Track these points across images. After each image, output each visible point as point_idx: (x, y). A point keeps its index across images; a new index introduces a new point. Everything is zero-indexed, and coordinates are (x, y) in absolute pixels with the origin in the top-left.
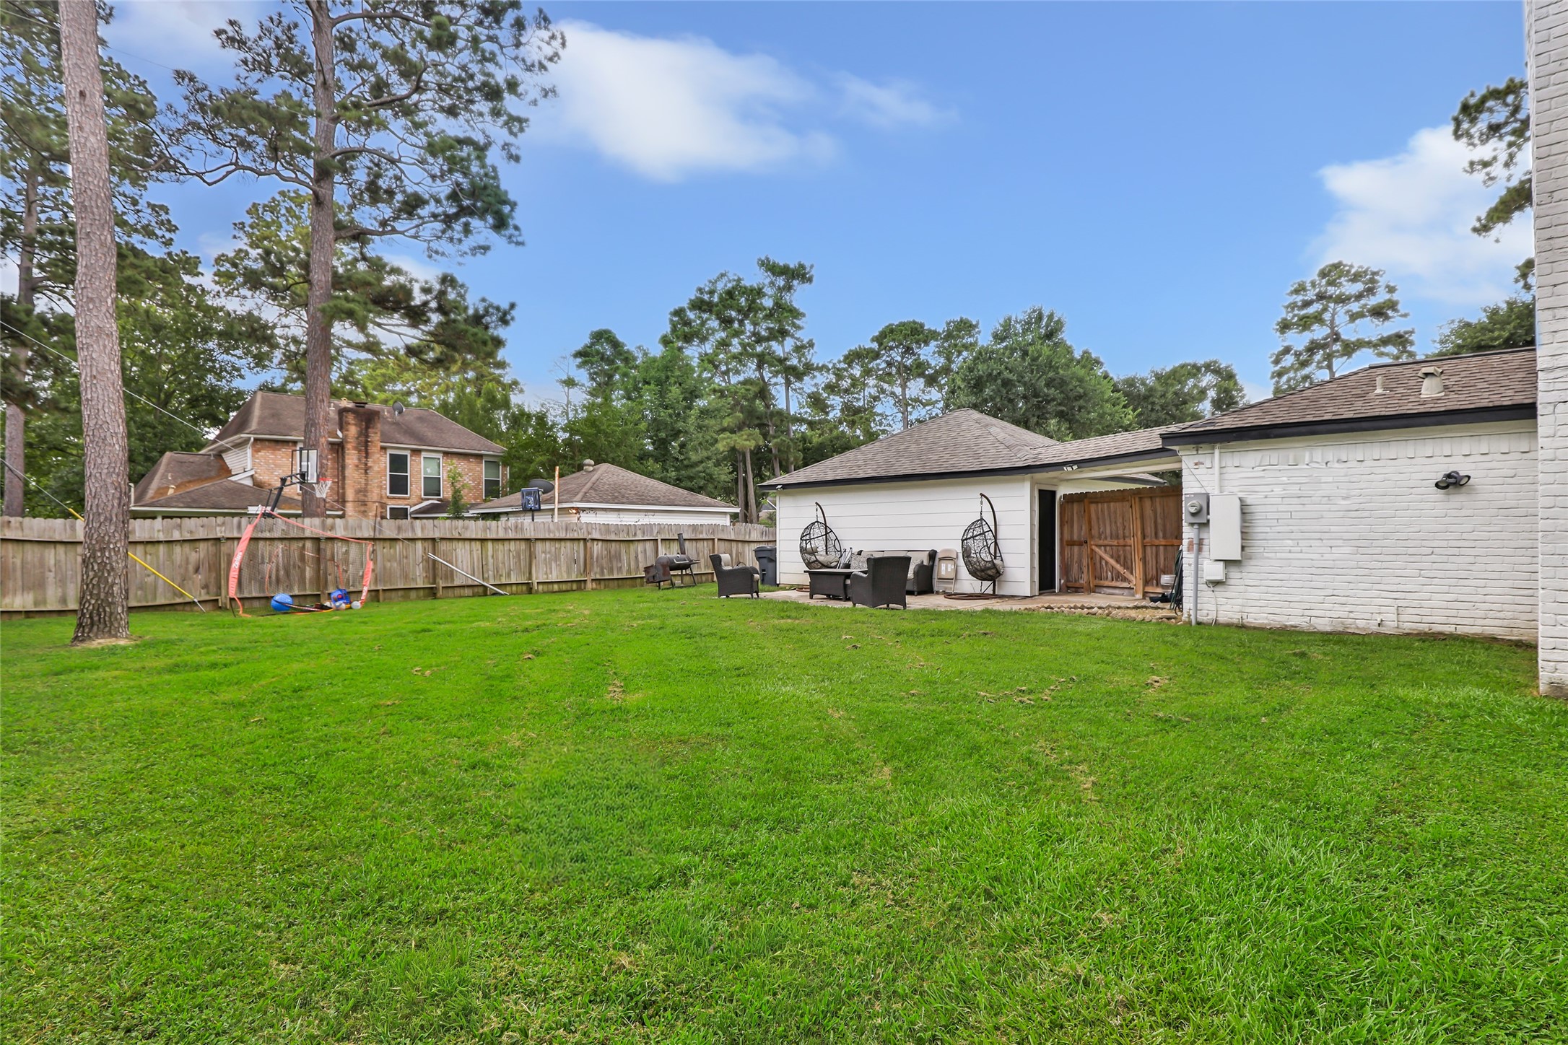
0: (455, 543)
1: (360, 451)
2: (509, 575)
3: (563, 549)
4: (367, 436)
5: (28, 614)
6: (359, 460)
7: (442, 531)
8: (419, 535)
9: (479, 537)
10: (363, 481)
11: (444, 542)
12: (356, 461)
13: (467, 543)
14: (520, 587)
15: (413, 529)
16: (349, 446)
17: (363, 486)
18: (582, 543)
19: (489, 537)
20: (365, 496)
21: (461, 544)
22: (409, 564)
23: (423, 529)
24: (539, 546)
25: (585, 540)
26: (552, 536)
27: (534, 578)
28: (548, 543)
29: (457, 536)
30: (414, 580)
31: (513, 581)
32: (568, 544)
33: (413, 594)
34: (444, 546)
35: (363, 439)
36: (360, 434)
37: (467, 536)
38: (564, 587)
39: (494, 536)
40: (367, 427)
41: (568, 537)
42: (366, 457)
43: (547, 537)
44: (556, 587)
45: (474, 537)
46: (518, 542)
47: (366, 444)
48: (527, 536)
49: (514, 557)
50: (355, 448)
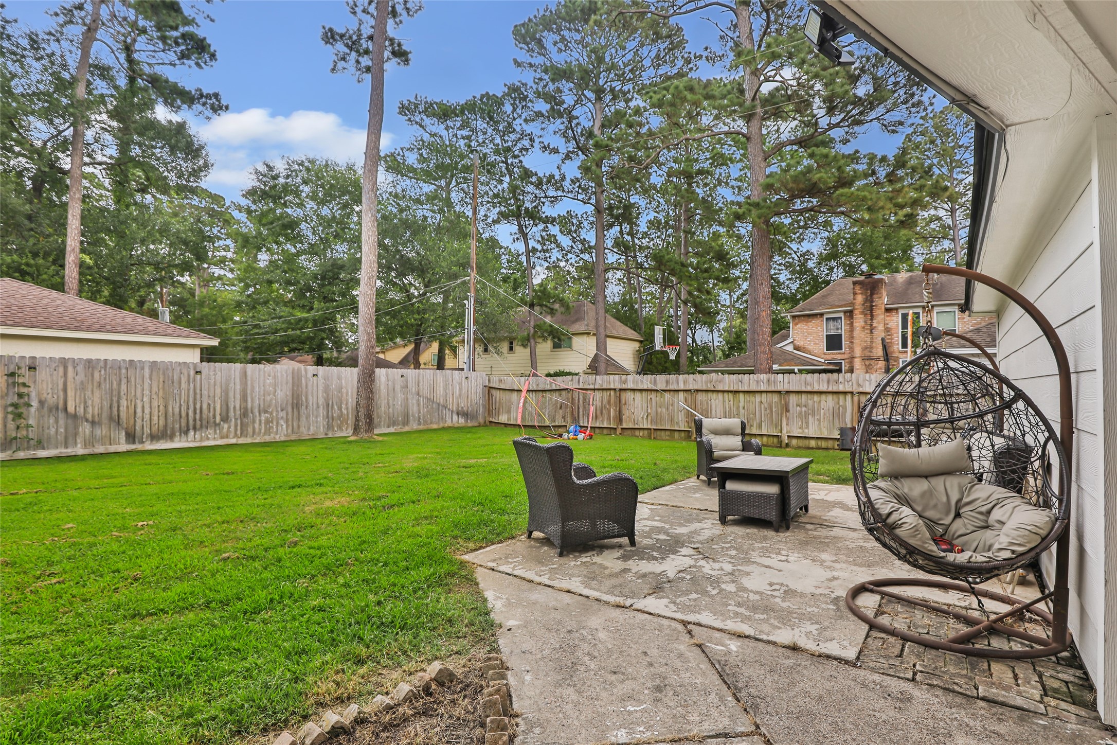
0: (710, 394)
1: (866, 315)
2: (760, 426)
3: (823, 403)
4: (872, 301)
5: (506, 425)
6: (865, 322)
7: (700, 384)
8: (682, 387)
9: (731, 389)
10: (869, 340)
11: (700, 393)
12: (863, 324)
13: (720, 395)
14: (771, 439)
15: (678, 383)
16: (856, 312)
17: (869, 344)
18: (849, 397)
19: (740, 389)
20: (871, 352)
21: (715, 395)
22: (673, 410)
23: (685, 382)
24: (793, 399)
25: (852, 393)
26: (809, 389)
27: (784, 431)
28: (804, 396)
29: (712, 389)
30: (678, 423)
31: (764, 432)
32: (830, 397)
33: (676, 435)
34: (701, 397)
35: (868, 304)
36: (866, 301)
37: (720, 388)
38: (823, 444)
39: (746, 389)
40: (872, 295)
41: (830, 389)
42: (872, 319)
43: (803, 389)
44: (813, 443)
45: (726, 389)
46: (770, 395)
47: (871, 308)
48: (780, 389)
49: (766, 410)
50: (862, 313)
